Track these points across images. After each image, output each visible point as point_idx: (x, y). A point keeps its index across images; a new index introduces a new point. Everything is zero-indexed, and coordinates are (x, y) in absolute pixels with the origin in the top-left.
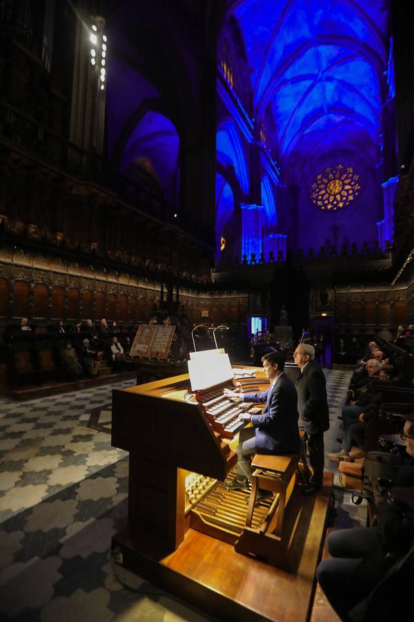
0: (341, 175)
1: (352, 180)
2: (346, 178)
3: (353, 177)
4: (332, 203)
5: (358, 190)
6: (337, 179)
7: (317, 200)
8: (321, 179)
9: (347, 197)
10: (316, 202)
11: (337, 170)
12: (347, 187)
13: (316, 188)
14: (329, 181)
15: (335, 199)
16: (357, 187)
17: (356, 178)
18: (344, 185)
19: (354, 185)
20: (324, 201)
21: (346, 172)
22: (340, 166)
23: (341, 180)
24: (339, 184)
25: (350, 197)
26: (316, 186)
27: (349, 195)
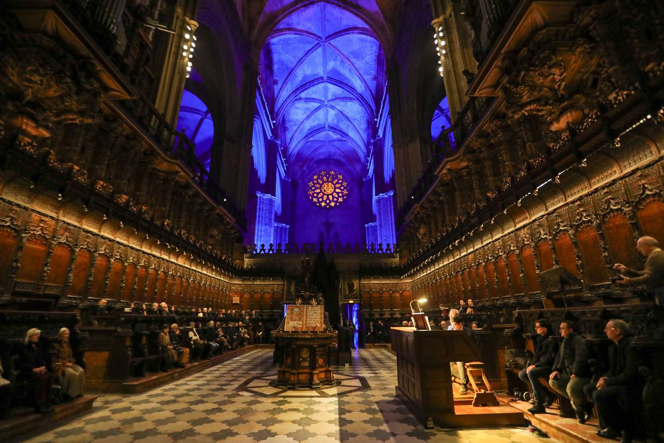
0: (333, 179)
2: (337, 183)
3: (342, 183)
4: (325, 202)
5: (346, 195)
6: (330, 182)
7: (313, 197)
8: (317, 180)
9: (337, 198)
10: (312, 198)
11: (330, 175)
12: (338, 191)
14: (324, 182)
15: (328, 198)
16: (345, 192)
17: (345, 184)
19: (343, 190)
20: (318, 199)
21: (337, 178)
22: (332, 172)
23: (333, 184)
24: (331, 186)
25: (339, 199)
26: (312, 185)
27: (339, 197)
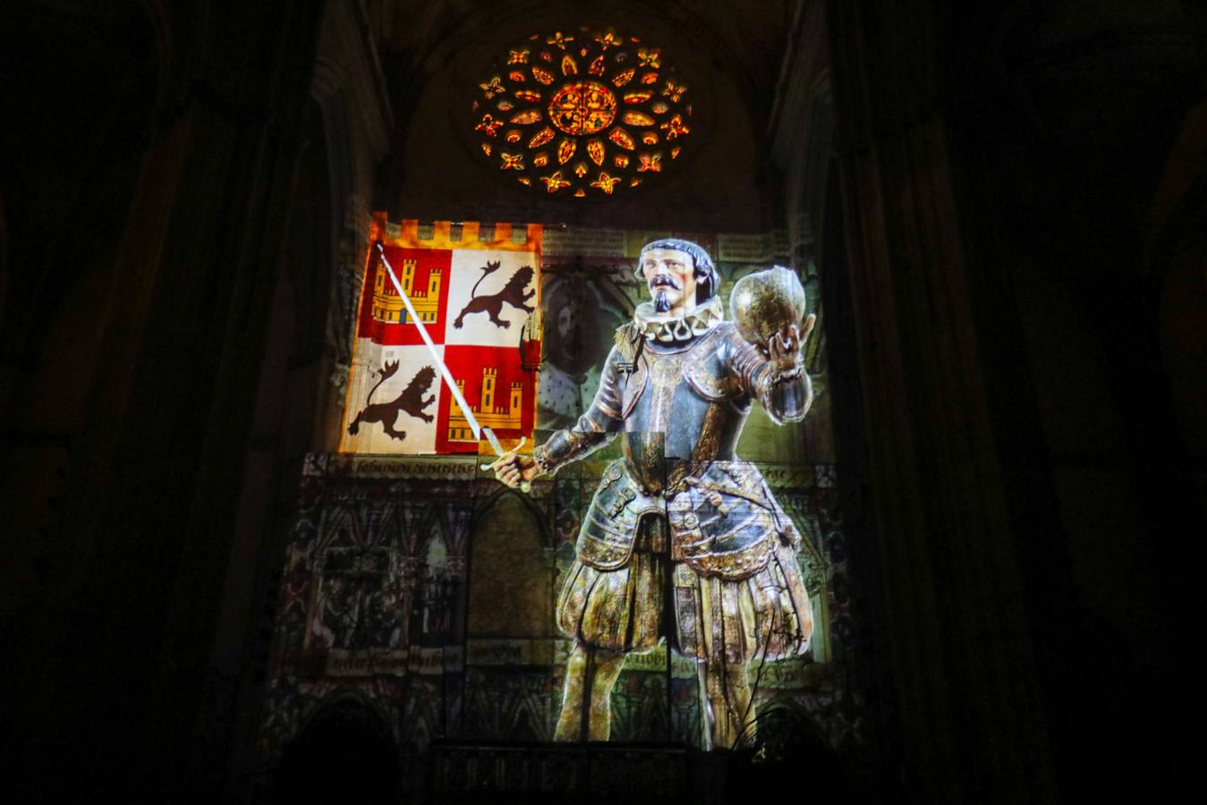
0: (613, 69)
1: (657, 98)
2: (635, 85)
3: (657, 88)
4: (568, 171)
5: (679, 140)
6: (595, 78)
7: (500, 143)
8: (525, 68)
9: (634, 157)
10: (495, 153)
11: (596, 49)
12: (637, 119)
13: (498, 98)
14: (560, 81)
15: (581, 155)
16: (677, 127)
17: (674, 91)
18: (624, 107)
19: (665, 118)
20: (529, 155)
21: (632, 62)
22: (609, 37)
23: (612, 88)
24: (600, 100)
25: (646, 160)
26: (501, 89)
27: (643, 149)
